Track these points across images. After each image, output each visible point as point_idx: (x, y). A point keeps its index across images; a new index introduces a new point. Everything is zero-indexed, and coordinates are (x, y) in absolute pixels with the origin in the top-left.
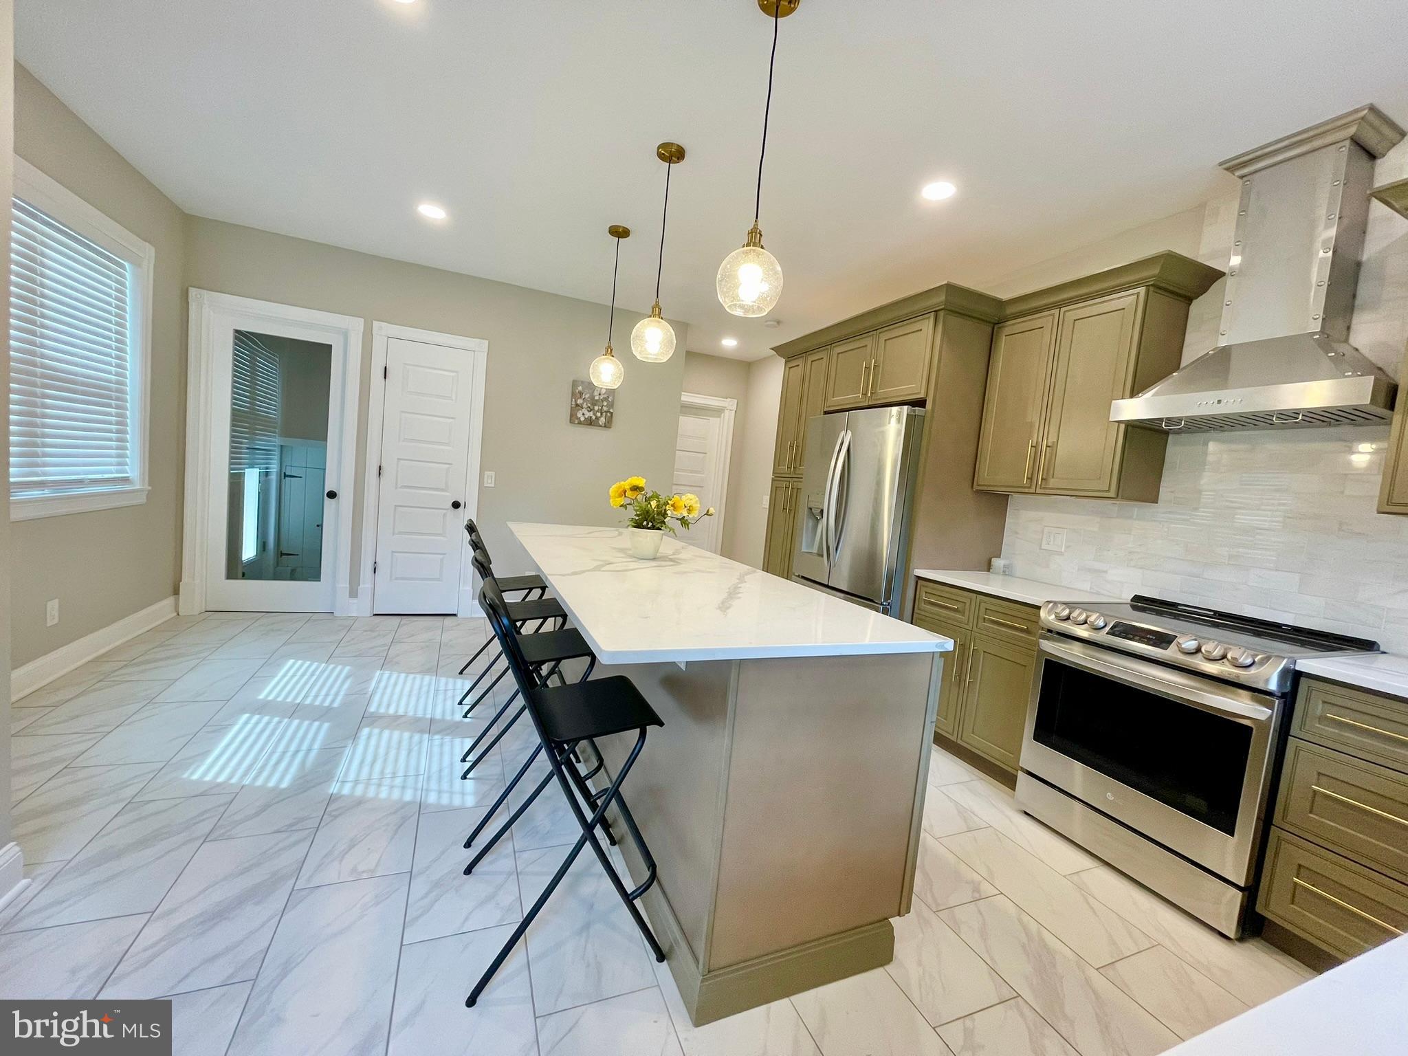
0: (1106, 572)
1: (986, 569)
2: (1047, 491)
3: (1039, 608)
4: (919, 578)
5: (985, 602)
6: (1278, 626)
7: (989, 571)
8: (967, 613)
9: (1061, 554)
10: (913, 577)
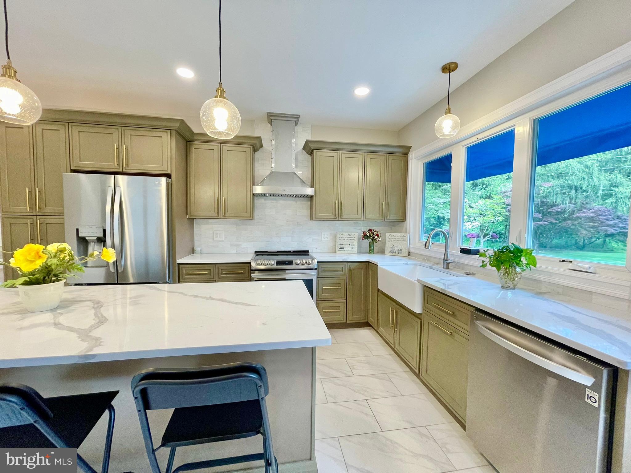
0: (241, 245)
1: (192, 253)
2: (226, 218)
3: (250, 263)
4: (179, 264)
5: (220, 267)
6: (290, 252)
7: (193, 253)
8: (212, 274)
9: (222, 241)
10: (177, 264)
